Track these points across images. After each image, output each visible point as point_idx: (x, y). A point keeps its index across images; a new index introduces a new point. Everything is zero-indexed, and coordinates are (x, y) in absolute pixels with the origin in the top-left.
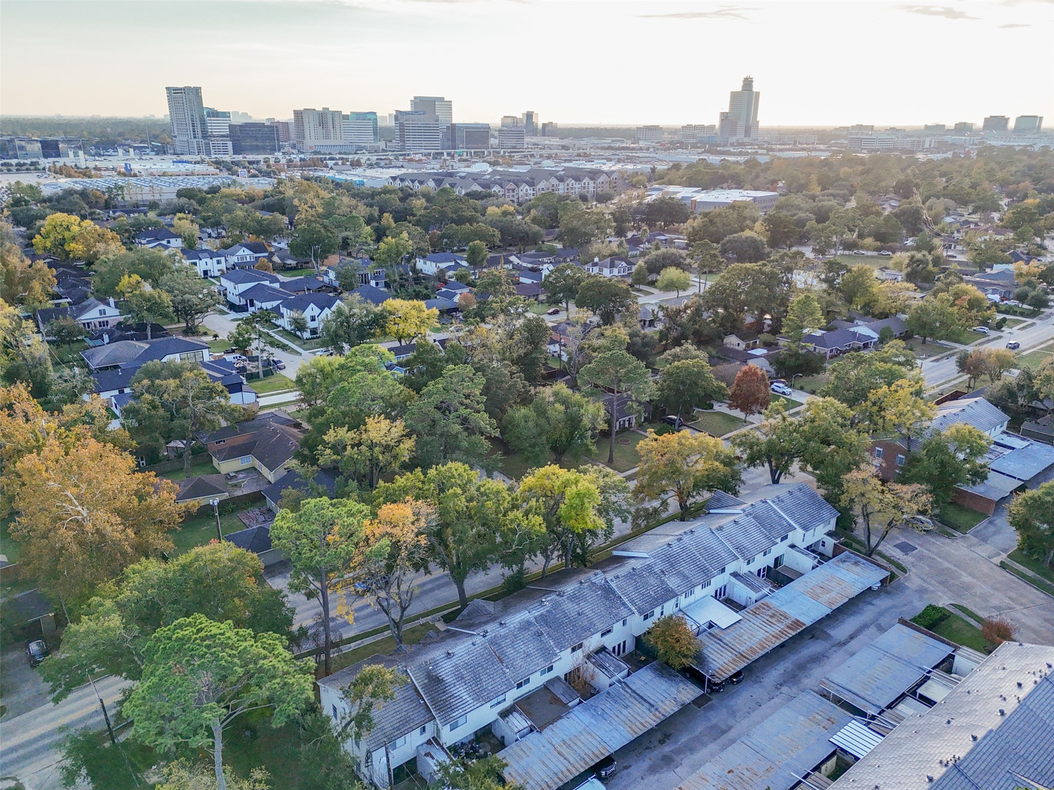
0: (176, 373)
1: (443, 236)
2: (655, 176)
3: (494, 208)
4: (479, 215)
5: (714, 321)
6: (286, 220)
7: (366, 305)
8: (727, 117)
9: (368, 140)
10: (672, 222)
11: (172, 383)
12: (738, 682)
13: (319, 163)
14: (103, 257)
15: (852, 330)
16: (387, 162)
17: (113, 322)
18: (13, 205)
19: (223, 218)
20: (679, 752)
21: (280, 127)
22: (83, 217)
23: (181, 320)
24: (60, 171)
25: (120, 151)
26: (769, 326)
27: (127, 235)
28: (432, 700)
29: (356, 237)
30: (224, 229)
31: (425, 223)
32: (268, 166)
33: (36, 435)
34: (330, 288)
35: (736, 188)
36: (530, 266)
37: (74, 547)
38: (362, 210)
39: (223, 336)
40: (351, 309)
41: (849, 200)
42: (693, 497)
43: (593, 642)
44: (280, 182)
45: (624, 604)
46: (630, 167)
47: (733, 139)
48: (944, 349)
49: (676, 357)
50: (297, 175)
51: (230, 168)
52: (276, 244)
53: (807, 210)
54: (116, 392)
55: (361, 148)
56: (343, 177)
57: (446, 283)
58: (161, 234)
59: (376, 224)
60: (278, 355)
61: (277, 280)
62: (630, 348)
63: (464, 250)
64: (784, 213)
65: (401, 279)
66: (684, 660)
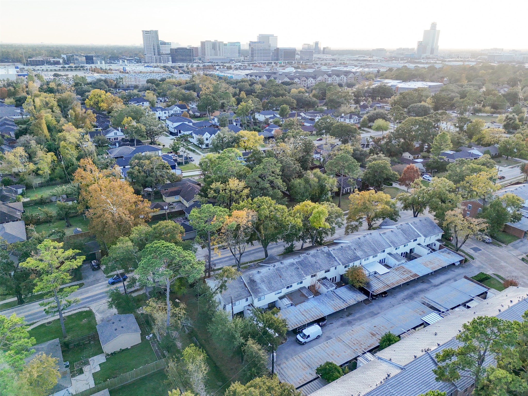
0: (149, 158)
1: (268, 103)
2: (379, 75)
3: (295, 90)
4: (287, 93)
5: (398, 145)
6: (195, 94)
7: (231, 133)
8: (421, 44)
9: (236, 56)
10: (384, 98)
11: (147, 162)
12: (385, 296)
13: (212, 67)
14: (115, 110)
15: (469, 151)
16: (244, 67)
17: (120, 138)
18: (75, 86)
19: (168, 93)
20: (354, 320)
21: (194, 50)
22: (106, 92)
23: (149, 138)
24: (94, 70)
25: (121, 61)
26: (426, 148)
27: (125, 100)
28: (251, 288)
29: (228, 102)
30: (167, 98)
31: (260, 97)
32: (188, 69)
33: (95, 179)
34: (215, 126)
35: (421, 81)
36: (310, 117)
37: (111, 222)
38: (231, 90)
39: (167, 146)
40: (224, 134)
41: (482, 88)
42: (375, 221)
43: (321, 274)
44: (193, 76)
45: (336, 260)
46: (367, 70)
47: (424, 55)
48: (517, 162)
49: (375, 160)
50: (201, 73)
51: (170, 69)
52: (191, 106)
53: (457, 92)
54: (122, 167)
55: (232, 60)
56: (223, 74)
57: (268, 125)
58: (140, 100)
59: (237, 97)
60: (191, 155)
61: (191, 122)
62: (354, 155)
63: (278, 110)
64: (444, 93)
65: (248, 122)
66: (361, 284)
